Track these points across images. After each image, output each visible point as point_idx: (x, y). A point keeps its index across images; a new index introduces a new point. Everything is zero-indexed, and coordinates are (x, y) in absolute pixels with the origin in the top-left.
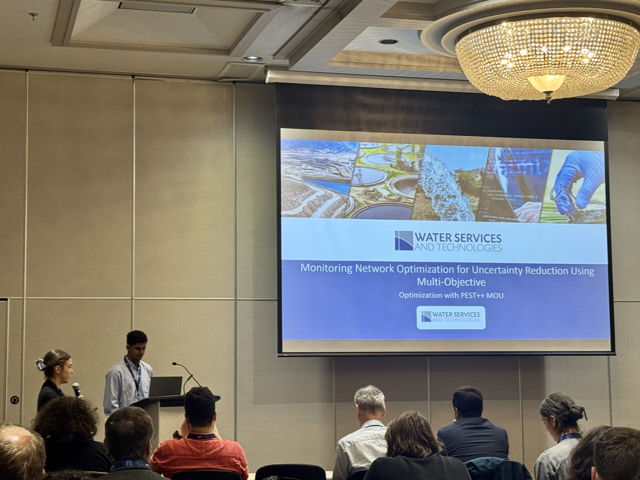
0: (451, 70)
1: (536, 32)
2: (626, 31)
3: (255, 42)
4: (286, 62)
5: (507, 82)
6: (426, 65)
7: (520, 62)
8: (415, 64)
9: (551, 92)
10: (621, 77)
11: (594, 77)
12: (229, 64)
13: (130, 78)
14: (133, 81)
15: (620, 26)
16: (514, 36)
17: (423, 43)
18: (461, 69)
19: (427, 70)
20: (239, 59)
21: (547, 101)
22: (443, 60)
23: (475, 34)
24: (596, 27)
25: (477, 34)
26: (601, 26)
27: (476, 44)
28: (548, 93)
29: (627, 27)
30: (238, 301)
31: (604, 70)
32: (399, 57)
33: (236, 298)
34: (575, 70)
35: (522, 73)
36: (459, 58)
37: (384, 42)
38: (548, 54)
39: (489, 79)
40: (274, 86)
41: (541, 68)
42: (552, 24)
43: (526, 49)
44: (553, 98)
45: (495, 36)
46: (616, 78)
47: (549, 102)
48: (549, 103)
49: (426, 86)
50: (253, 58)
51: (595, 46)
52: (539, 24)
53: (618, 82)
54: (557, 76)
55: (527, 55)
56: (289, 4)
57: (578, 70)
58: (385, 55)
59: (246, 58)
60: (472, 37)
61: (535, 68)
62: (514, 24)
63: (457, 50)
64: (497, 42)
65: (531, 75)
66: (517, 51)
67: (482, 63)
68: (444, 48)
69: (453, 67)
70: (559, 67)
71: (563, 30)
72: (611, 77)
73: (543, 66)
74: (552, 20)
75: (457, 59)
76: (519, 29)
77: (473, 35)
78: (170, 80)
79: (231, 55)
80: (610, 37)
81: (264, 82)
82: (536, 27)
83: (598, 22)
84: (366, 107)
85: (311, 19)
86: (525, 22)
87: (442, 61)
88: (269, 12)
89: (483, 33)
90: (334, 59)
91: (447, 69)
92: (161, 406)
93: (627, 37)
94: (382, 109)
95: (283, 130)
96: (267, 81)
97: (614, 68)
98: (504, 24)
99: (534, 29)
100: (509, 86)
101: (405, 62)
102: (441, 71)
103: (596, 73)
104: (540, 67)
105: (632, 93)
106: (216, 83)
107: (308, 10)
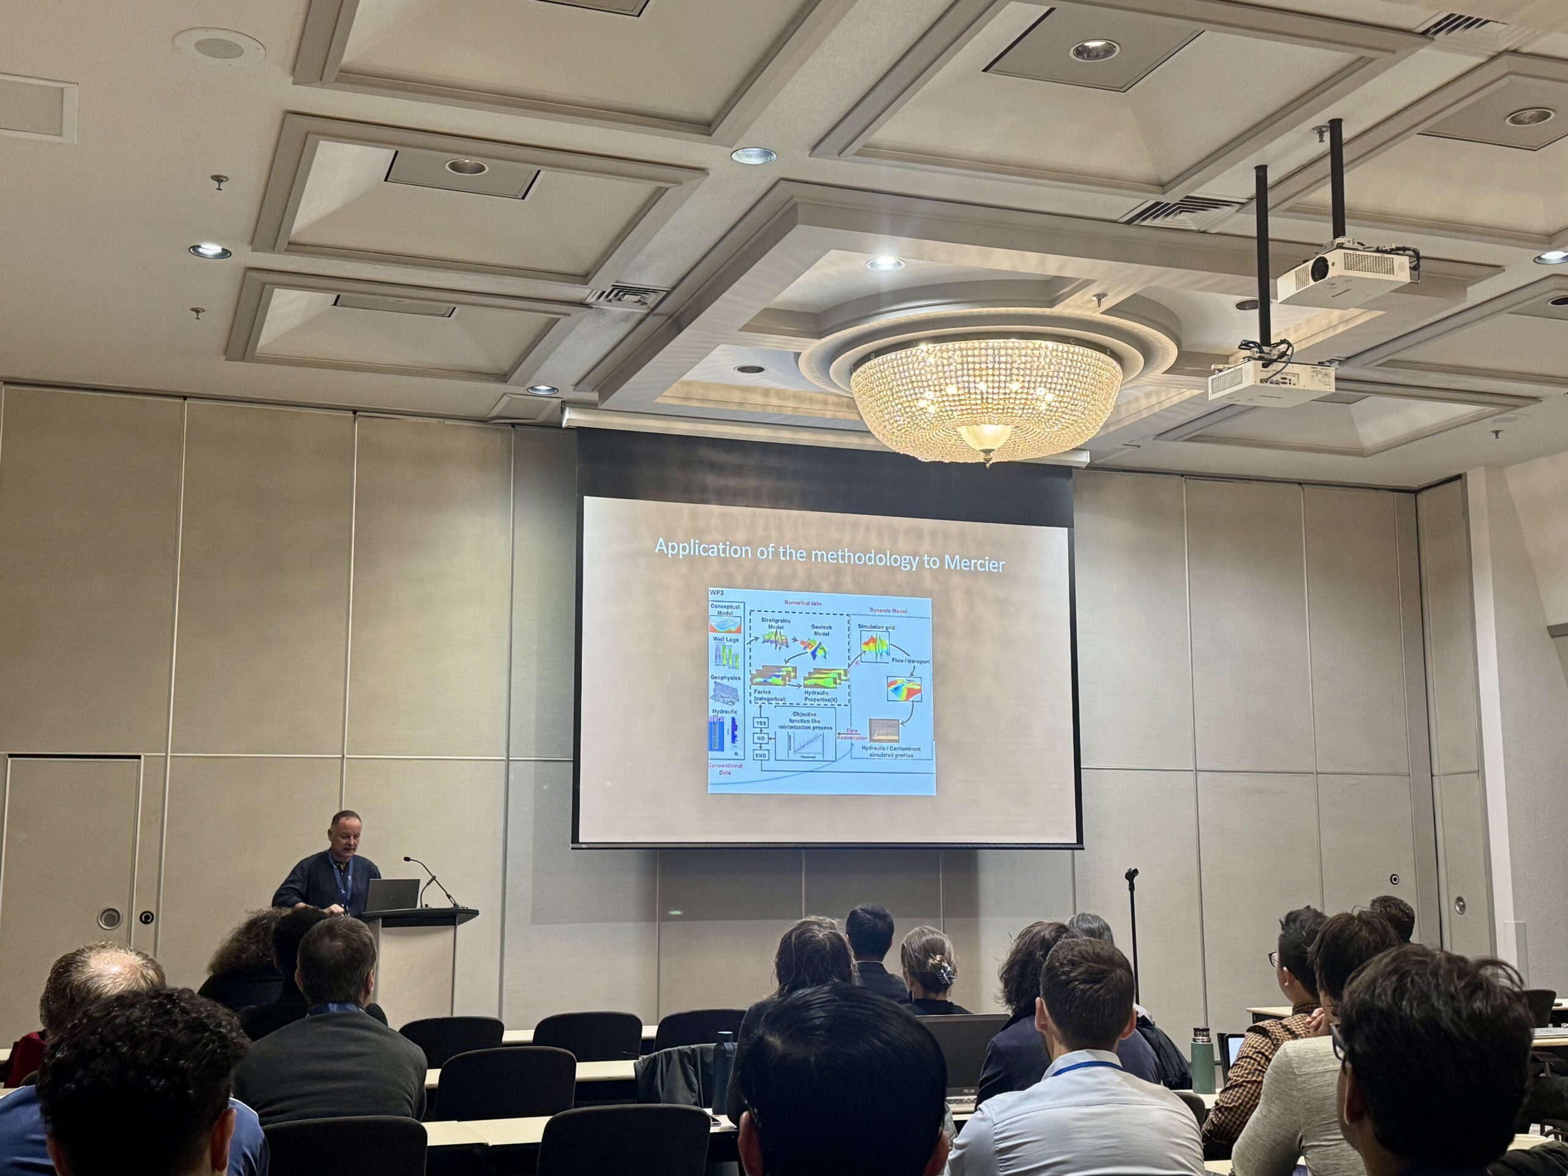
0: (844, 414)
1: (970, 359)
2: (1101, 363)
3: (548, 363)
4: (594, 396)
5: (927, 434)
6: (806, 405)
7: (947, 404)
8: (790, 404)
10: (1093, 431)
11: (1053, 430)
12: (505, 397)
13: (351, 414)
14: (355, 419)
15: (1092, 356)
16: (938, 366)
17: (802, 372)
18: (859, 414)
19: (809, 413)
20: (522, 390)
21: (985, 464)
22: (832, 399)
23: (880, 359)
24: (1057, 355)
25: (883, 361)
26: (1065, 355)
27: (882, 376)
28: (987, 452)
29: (1103, 356)
30: (510, 763)
31: (1069, 419)
32: (766, 393)
33: (508, 757)
34: (1027, 418)
35: (949, 421)
36: (856, 396)
37: (743, 369)
38: (987, 393)
39: (899, 428)
40: (575, 432)
41: (977, 413)
42: (993, 349)
43: (956, 384)
45: (909, 363)
46: (1086, 432)
48: (988, 468)
49: (806, 438)
50: (543, 388)
51: (1056, 384)
52: (974, 349)
53: (1089, 438)
54: (1000, 426)
55: (955, 393)
56: (600, 306)
57: (1030, 419)
58: (745, 389)
59: (532, 388)
60: (875, 364)
61: (968, 413)
62: (938, 346)
63: (853, 384)
64: (912, 373)
65: (963, 424)
66: (942, 387)
67: (889, 403)
68: (835, 381)
69: (847, 410)
70: (1002, 413)
71: (1009, 358)
72: (1079, 431)
73: (980, 411)
74: (994, 343)
75: (853, 399)
76: (945, 355)
77: (876, 362)
78: (414, 419)
79: (508, 382)
80: (1078, 371)
81: (559, 426)
82: (970, 352)
83: (1060, 348)
84: (716, 468)
85: (633, 330)
86: (954, 345)
87: (830, 402)
88: (567, 318)
89: (891, 359)
90: (666, 393)
91: (838, 414)
93: (1102, 372)
94: (739, 471)
95: (587, 499)
96: (564, 425)
97: (1083, 417)
98: (923, 346)
99: (967, 356)
100: (929, 440)
101: (774, 401)
102: (829, 417)
103: (1057, 425)
104: (975, 412)
105: (1108, 458)
106: (484, 426)
107: (628, 318)
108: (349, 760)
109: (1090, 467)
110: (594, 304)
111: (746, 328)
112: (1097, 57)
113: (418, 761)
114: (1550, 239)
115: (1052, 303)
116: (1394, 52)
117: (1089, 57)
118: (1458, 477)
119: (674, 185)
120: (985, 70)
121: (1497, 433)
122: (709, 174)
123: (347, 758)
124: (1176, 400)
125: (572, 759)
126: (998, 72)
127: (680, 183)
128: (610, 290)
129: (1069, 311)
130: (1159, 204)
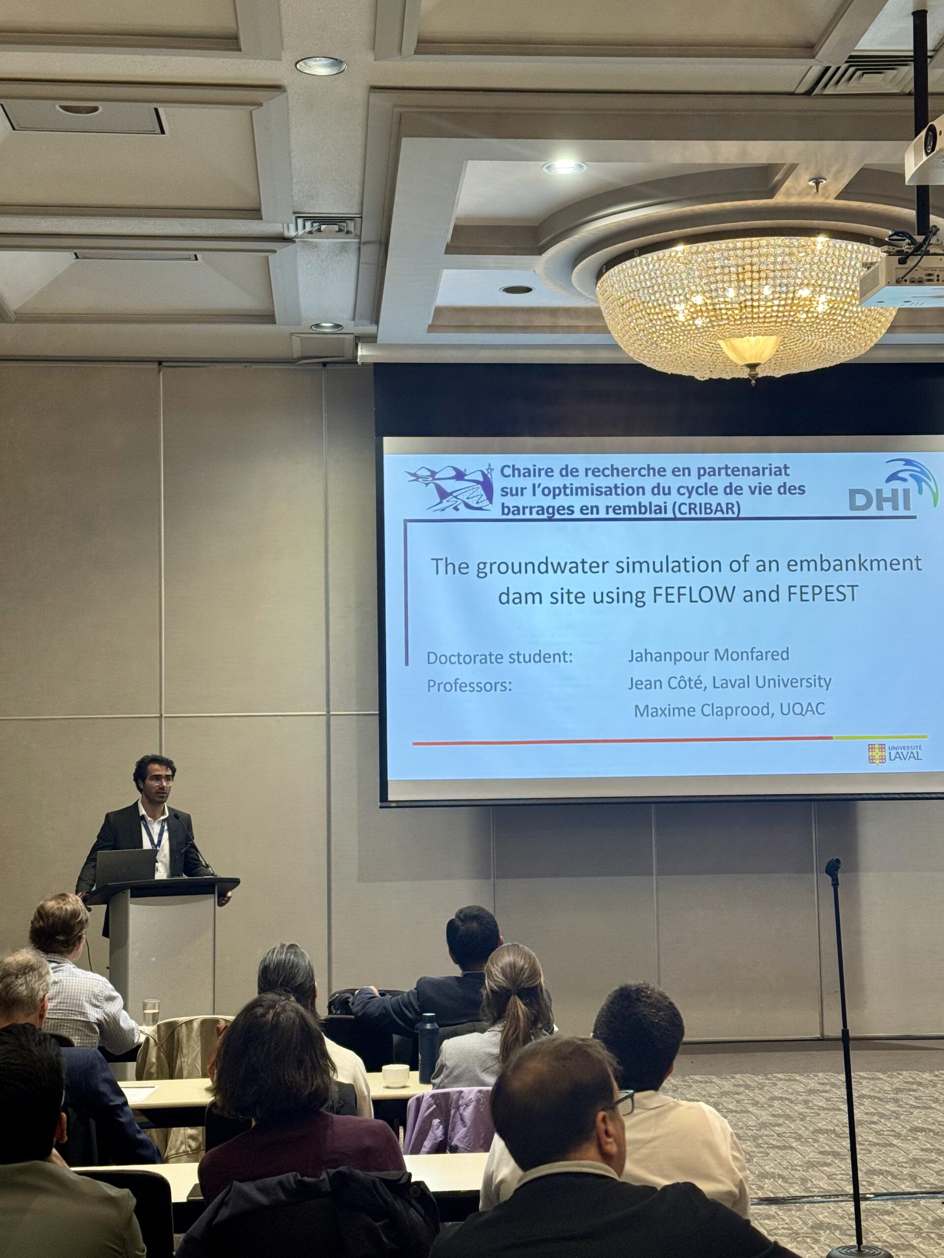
4: (370, 329)
9: (757, 365)
12: (290, 337)
13: (156, 365)
14: (159, 371)
20: (303, 329)
21: (751, 381)
28: (753, 366)
30: (332, 717)
33: (328, 712)
37: (509, 290)
40: (372, 369)
44: (760, 376)
47: (753, 382)
48: (753, 385)
50: (327, 326)
56: (305, 240)
59: (316, 326)
78: (220, 367)
79: (279, 323)
81: (357, 363)
85: (358, 261)
88: (276, 255)
90: (440, 322)
92: (132, 896)
95: (386, 440)
96: (359, 360)
106: (294, 367)
107: (344, 248)
108: (168, 719)
110: (294, 237)
111: (451, 249)
113: (237, 719)
115: (771, 193)
119: (255, 107)
122: (285, 91)
123: (166, 717)
125: (378, 712)
127: (261, 105)
128: (300, 221)
129: (794, 200)
130: (828, 68)
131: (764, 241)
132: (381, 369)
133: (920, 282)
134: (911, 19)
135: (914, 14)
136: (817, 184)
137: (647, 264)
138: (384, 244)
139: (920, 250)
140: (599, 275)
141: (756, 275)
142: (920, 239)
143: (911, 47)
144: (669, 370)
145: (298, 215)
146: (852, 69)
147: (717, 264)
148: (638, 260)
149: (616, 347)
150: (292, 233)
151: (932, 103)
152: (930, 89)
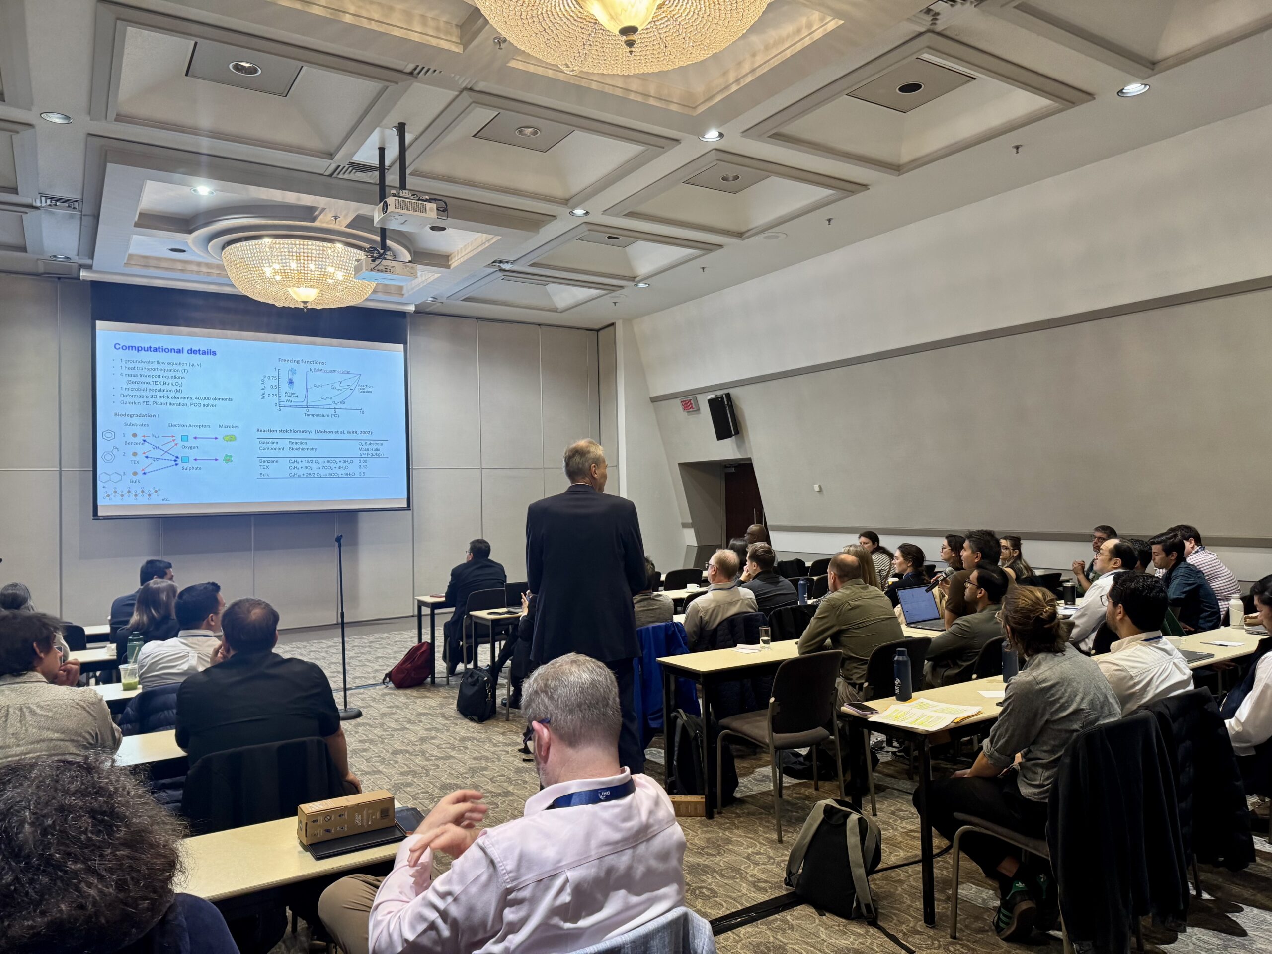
4: (89, 262)
9: (307, 302)
12: (38, 261)
20: (46, 257)
21: (304, 309)
28: (305, 302)
30: (62, 471)
32: (199, 264)
33: (60, 468)
37: (173, 250)
40: (90, 284)
44: (309, 307)
48: (305, 311)
50: (61, 257)
56: (47, 209)
58: (180, 262)
59: (51, 256)
62: (274, 241)
79: (28, 252)
85: (81, 224)
88: (28, 215)
95: (98, 322)
96: (81, 278)
101: (204, 269)
105: (432, 308)
106: (39, 278)
107: (72, 216)
109: (415, 312)
110: (41, 207)
111: (137, 225)
112: (251, 73)
114: (567, 202)
115: (313, 220)
116: (397, 83)
117: (246, 73)
118: (613, 324)
119: (14, 133)
120: (187, 75)
121: (615, 303)
122: (34, 128)
124: (432, 279)
125: (93, 470)
126: (193, 76)
128: (43, 199)
129: (325, 225)
130: (339, 166)
131: (310, 242)
132: (95, 284)
133: (382, 271)
134: (377, 152)
135: (380, 148)
136: (336, 219)
137: (250, 246)
138: (97, 217)
139: (381, 256)
140: (223, 248)
141: (306, 258)
142: (382, 252)
143: (378, 163)
144: (262, 300)
145: (41, 195)
146: (351, 169)
147: (286, 250)
148: (244, 243)
149: (232, 285)
150: (38, 204)
151: (387, 189)
152: (386, 184)
